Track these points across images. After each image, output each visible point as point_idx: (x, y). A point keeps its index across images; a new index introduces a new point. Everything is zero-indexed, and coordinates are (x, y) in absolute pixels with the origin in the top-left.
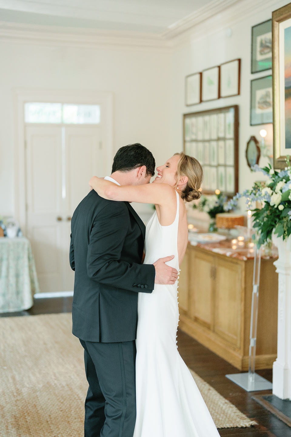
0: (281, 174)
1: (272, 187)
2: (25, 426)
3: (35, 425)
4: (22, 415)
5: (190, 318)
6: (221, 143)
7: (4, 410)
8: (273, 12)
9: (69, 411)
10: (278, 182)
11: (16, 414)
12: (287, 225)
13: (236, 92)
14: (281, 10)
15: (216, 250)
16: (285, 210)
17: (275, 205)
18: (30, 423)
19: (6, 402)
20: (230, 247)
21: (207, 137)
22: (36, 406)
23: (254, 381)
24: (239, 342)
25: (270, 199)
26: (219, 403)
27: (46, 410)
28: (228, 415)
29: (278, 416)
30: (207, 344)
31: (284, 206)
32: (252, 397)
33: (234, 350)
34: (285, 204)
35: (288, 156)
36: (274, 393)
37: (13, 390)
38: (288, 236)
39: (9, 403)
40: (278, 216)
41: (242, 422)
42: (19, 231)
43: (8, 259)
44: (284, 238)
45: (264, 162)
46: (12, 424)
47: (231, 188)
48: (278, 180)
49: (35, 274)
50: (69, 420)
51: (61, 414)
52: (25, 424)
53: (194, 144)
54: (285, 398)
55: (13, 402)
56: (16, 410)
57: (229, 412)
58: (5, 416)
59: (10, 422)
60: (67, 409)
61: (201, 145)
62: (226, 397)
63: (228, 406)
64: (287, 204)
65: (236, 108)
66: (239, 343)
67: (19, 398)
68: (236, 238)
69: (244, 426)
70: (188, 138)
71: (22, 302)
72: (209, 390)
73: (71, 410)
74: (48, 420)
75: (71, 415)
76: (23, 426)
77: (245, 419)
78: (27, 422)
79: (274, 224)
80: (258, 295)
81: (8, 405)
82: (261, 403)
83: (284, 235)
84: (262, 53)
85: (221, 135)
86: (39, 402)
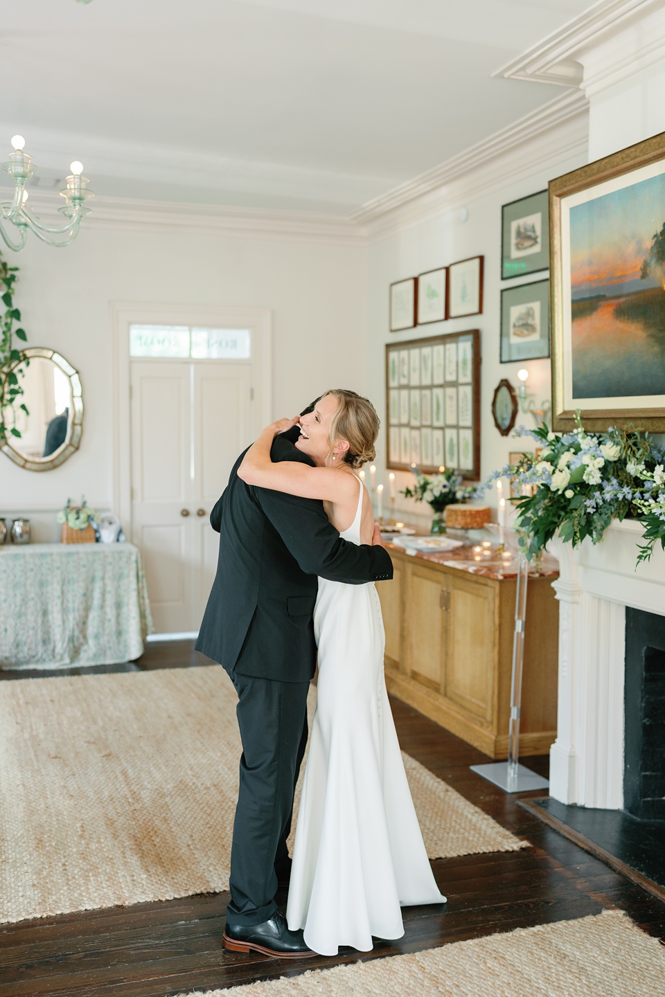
0: (566, 440)
1: (552, 460)
2: (153, 853)
3: (168, 851)
4: (145, 835)
5: (404, 673)
6: (451, 391)
7: (115, 826)
8: (550, 182)
9: (221, 828)
10: (563, 454)
11: (136, 834)
12: (579, 524)
13: (476, 309)
14: (564, 178)
15: (450, 564)
16: (575, 498)
17: (558, 490)
18: (160, 847)
19: (118, 813)
20: (468, 558)
21: (426, 381)
22: (166, 820)
23: (516, 776)
24: (489, 712)
25: (551, 480)
26: (466, 813)
27: (184, 827)
28: (482, 833)
29: (561, 832)
30: (434, 716)
31: (574, 491)
32: (517, 802)
33: (482, 725)
34: (576, 488)
35: (578, 410)
36: (552, 794)
37: (126, 793)
38: (581, 541)
39: (122, 814)
40: (564, 508)
41: (506, 843)
42: (120, 532)
43: (103, 579)
44: (574, 544)
45: (525, 421)
46: (131, 849)
47: (468, 464)
48: (562, 450)
49: (147, 601)
50: (223, 843)
51: (208, 834)
52: (152, 849)
53: (404, 393)
54: (571, 802)
55: (128, 814)
56: (135, 827)
57: (484, 827)
58: (118, 836)
59: (128, 846)
60: (218, 824)
61: (415, 394)
62: (475, 803)
63: (481, 817)
64: (578, 489)
65: (476, 335)
66: (490, 714)
67: (137, 806)
68: (479, 544)
69: (511, 850)
70: (393, 384)
71: (126, 647)
72: (447, 791)
73: (226, 827)
74: (190, 843)
75: (227, 834)
76: (149, 852)
77: (511, 838)
78: (155, 845)
79: (556, 520)
80: (523, 636)
81: (121, 818)
82: (533, 811)
83: (574, 538)
84: (519, 247)
85: (451, 378)
86: (172, 813)
